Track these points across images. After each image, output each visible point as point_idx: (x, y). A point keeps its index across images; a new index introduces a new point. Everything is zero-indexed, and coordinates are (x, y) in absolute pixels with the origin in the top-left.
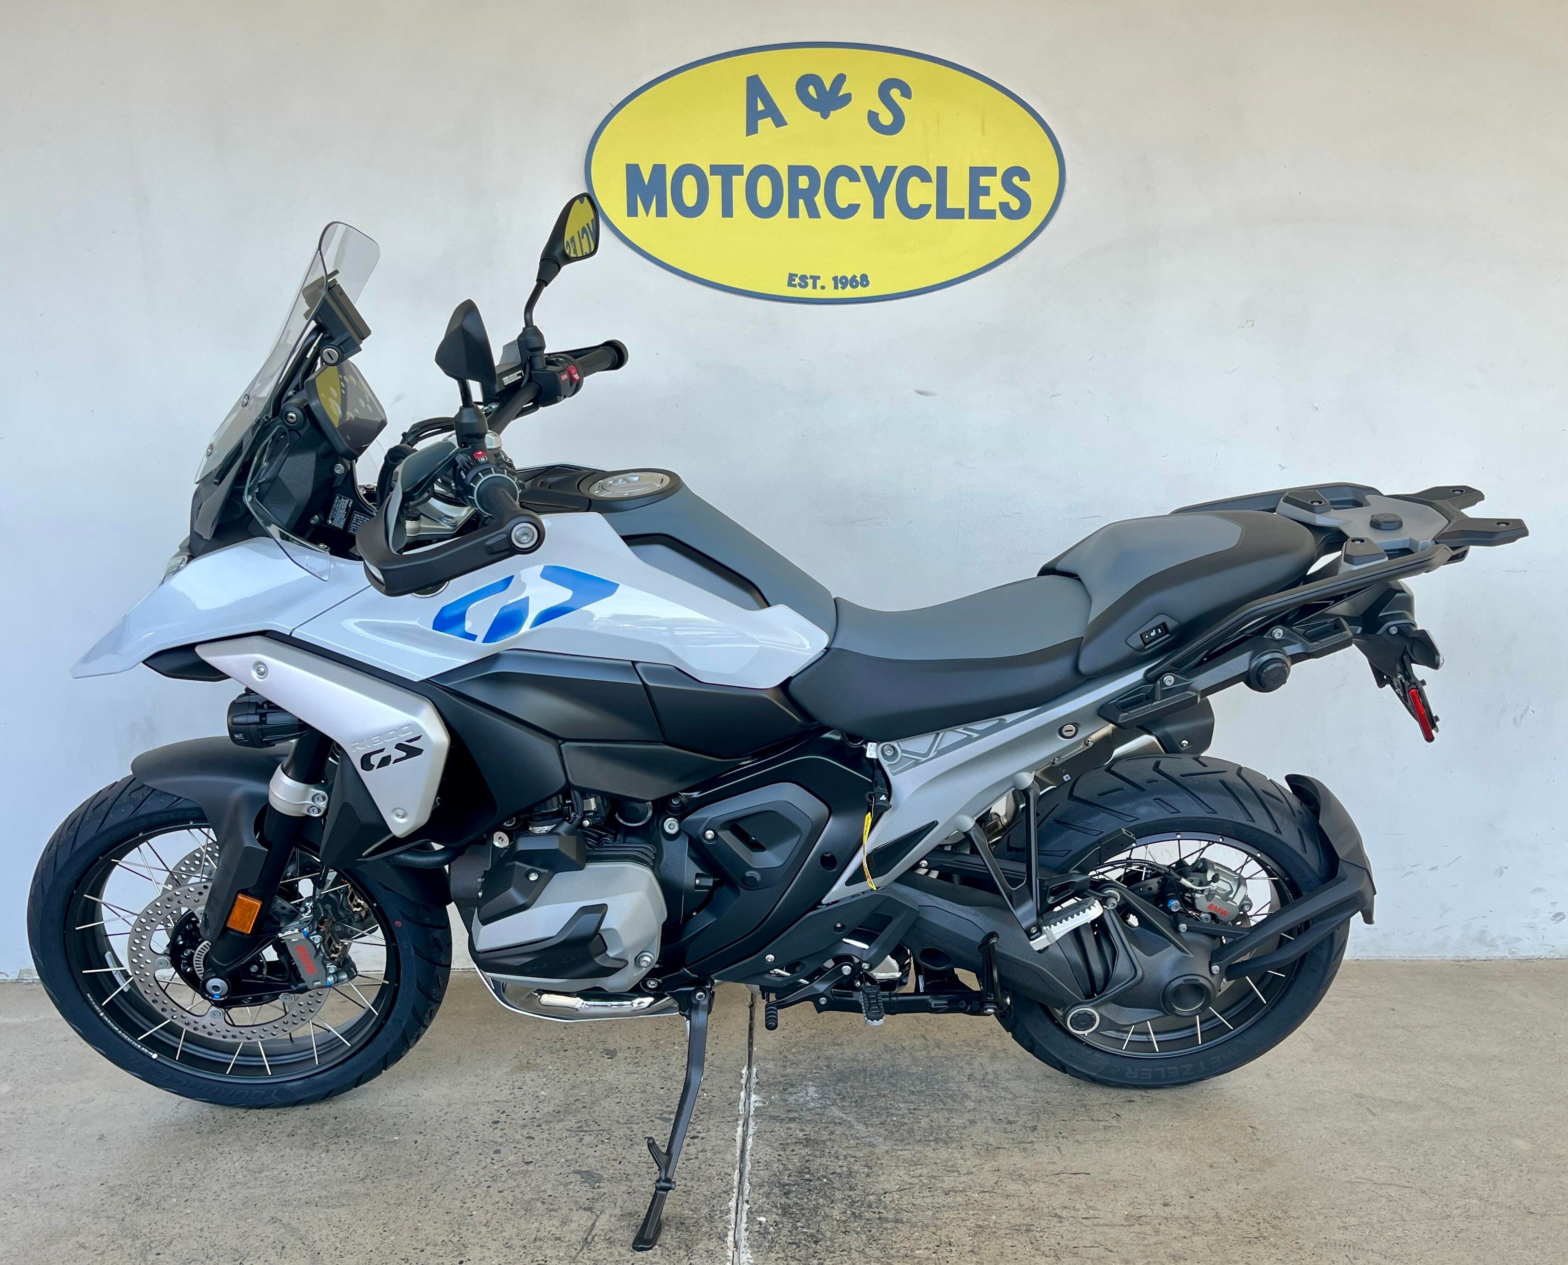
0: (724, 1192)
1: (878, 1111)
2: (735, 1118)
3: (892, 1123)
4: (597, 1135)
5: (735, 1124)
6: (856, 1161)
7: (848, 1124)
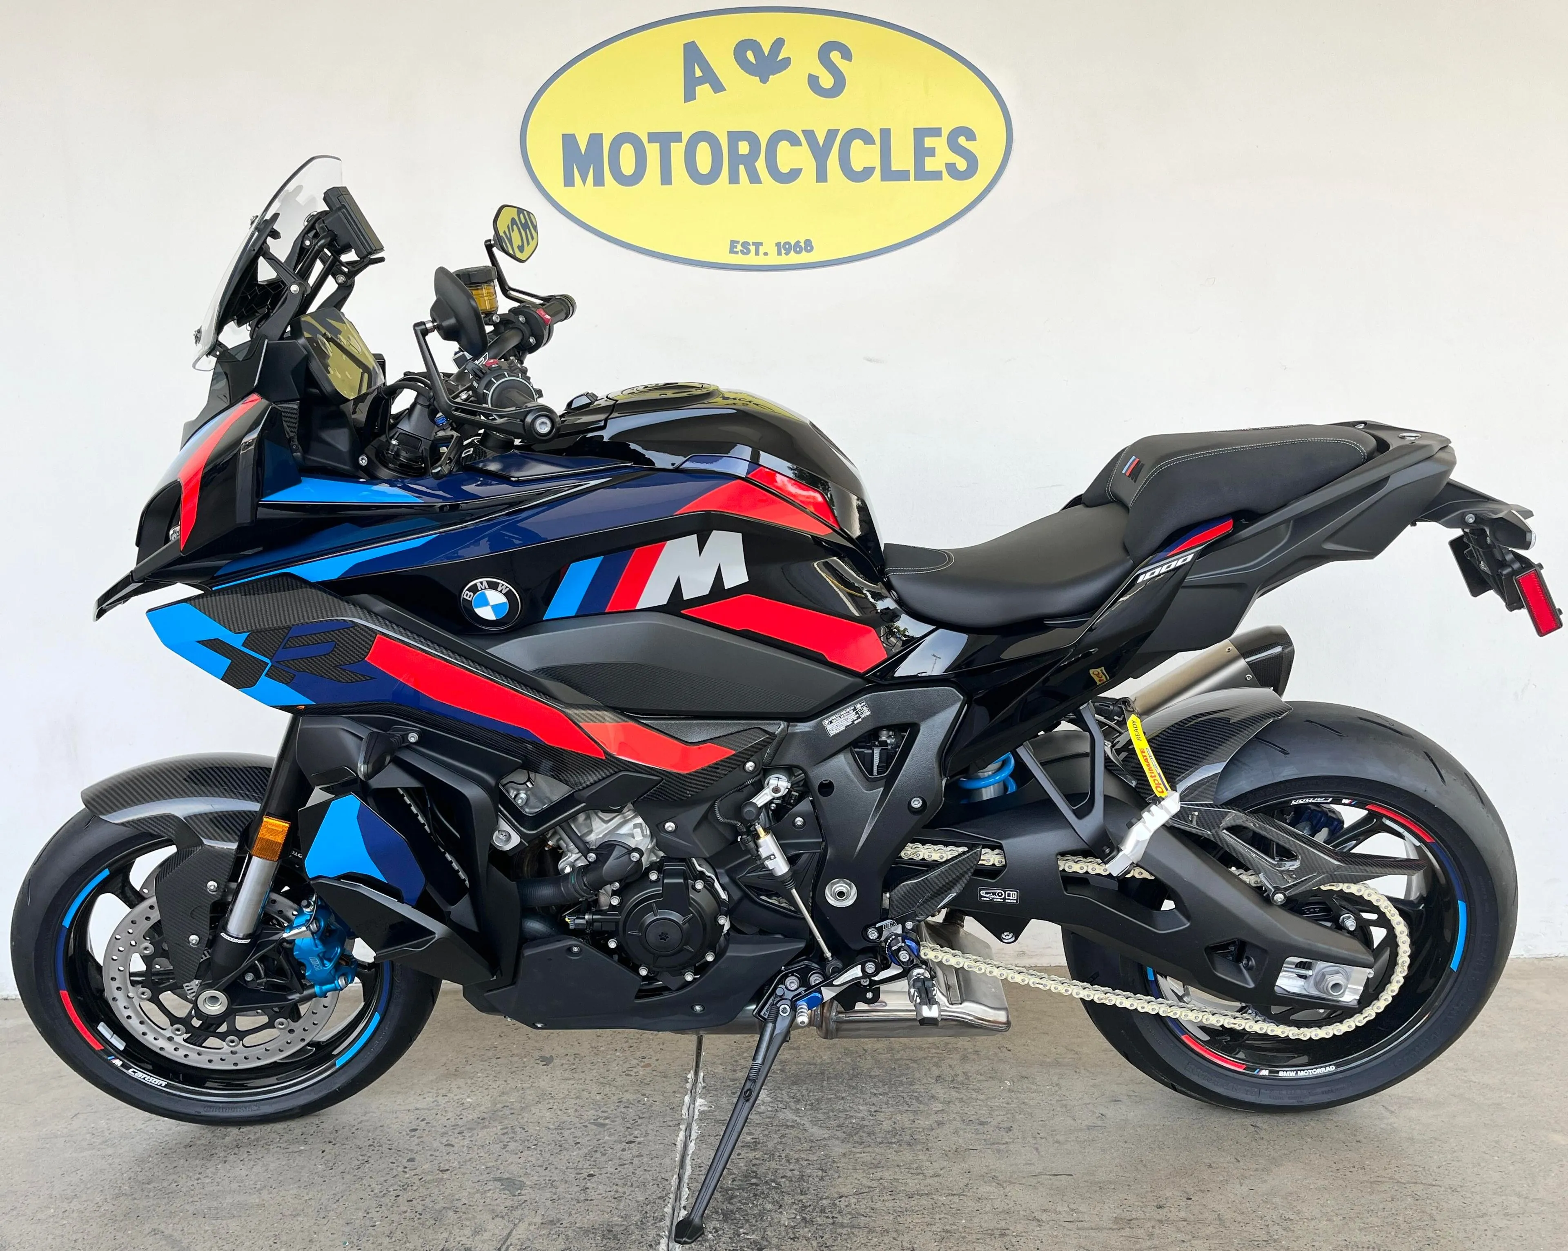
0: (659, 1198)
1: (835, 1113)
2: (677, 1122)
3: (850, 1125)
4: (524, 1142)
5: (677, 1128)
6: (809, 1164)
7: (801, 1127)
